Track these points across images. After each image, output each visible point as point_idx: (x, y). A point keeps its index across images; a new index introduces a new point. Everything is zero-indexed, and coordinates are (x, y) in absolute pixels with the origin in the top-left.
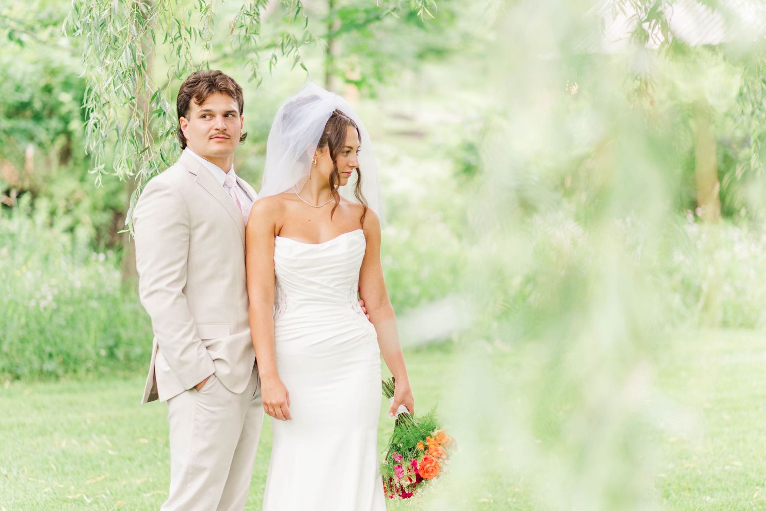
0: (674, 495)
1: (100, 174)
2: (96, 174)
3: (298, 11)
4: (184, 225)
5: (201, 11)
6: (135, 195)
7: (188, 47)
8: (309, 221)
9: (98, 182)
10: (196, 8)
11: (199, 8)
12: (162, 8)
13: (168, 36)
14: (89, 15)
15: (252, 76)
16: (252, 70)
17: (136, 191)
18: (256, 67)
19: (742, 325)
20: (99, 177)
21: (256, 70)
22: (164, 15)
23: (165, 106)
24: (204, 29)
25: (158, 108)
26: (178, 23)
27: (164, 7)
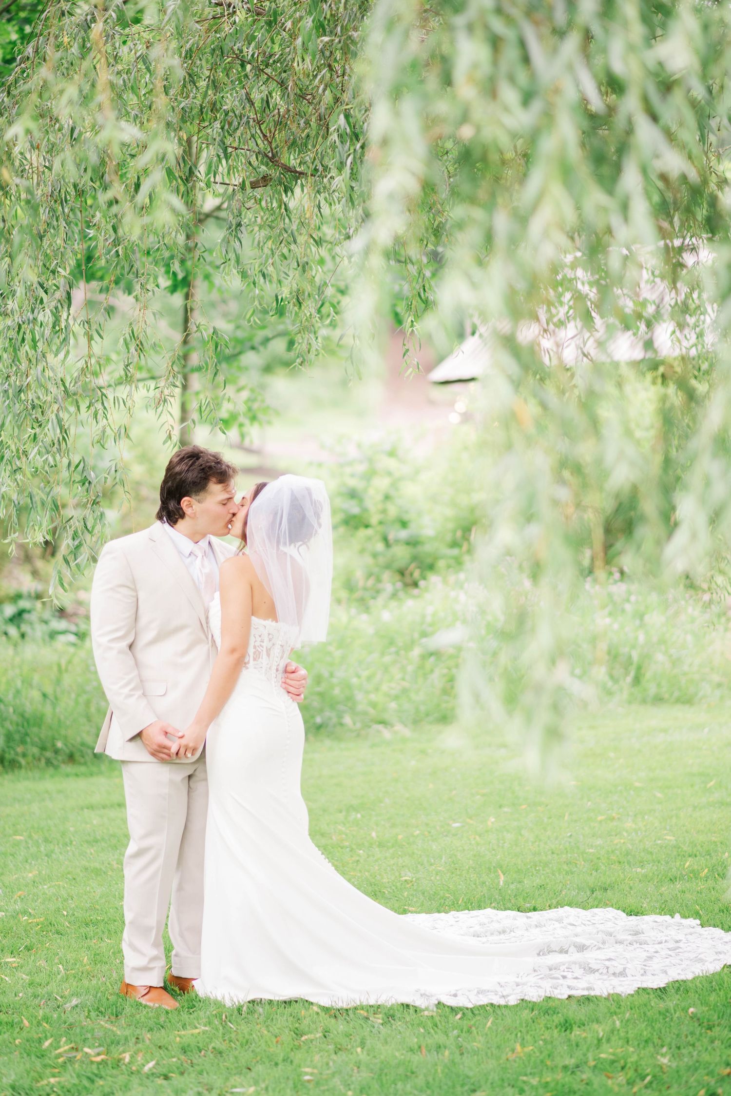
0: (603, 867)
1: (13, 543)
2: (10, 544)
3: (216, 374)
4: (128, 587)
7: (106, 412)
9: (12, 550)
14: (7, 383)
18: (171, 429)
19: (678, 701)
20: (13, 547)
23: (90, 475)
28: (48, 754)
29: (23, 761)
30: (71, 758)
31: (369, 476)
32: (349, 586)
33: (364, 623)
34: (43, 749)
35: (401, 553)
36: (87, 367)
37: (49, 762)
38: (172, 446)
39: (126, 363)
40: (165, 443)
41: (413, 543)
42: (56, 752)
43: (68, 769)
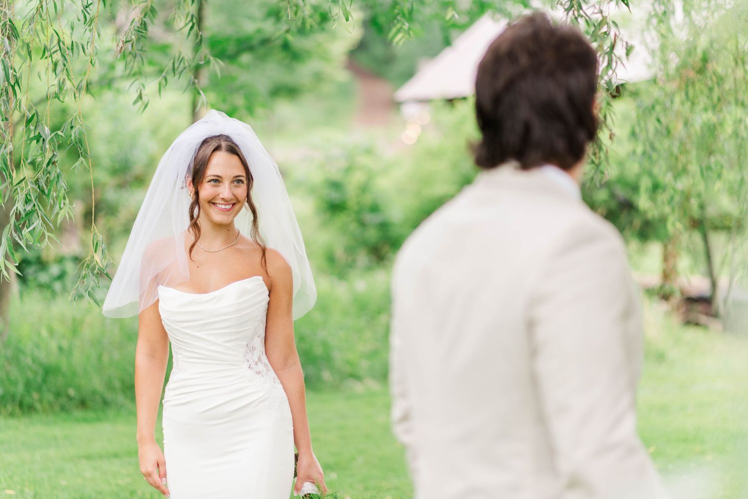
5: (85, 23)
6: (8, 230)
8: (198, 267)
10: (79, 20)
11: (82, 19)
12: (39, 17)
13: (46, 51)
15: (137, 98)
16: (137, 91)
17: (9, 225)
18: (142, 87)
21: (142, 91)
22: (42, 25)
24: (88, 42)
25: (37, 134)
26: (58, 36)
27: (41, 16)
28: (63, 400)
29: (38, 406)
30: (83, 404)
31: (349, 170)
32: (331, 259)
33: (341, 291)
34: (58, 395)
35: (372, 234)
36: (42, 6)
37: (63, 408)
38: (143, 107)
39: (85, 4)
40: (135, 102)
41: (384, 226)
42: (70, 398)
43: (78, 413)
